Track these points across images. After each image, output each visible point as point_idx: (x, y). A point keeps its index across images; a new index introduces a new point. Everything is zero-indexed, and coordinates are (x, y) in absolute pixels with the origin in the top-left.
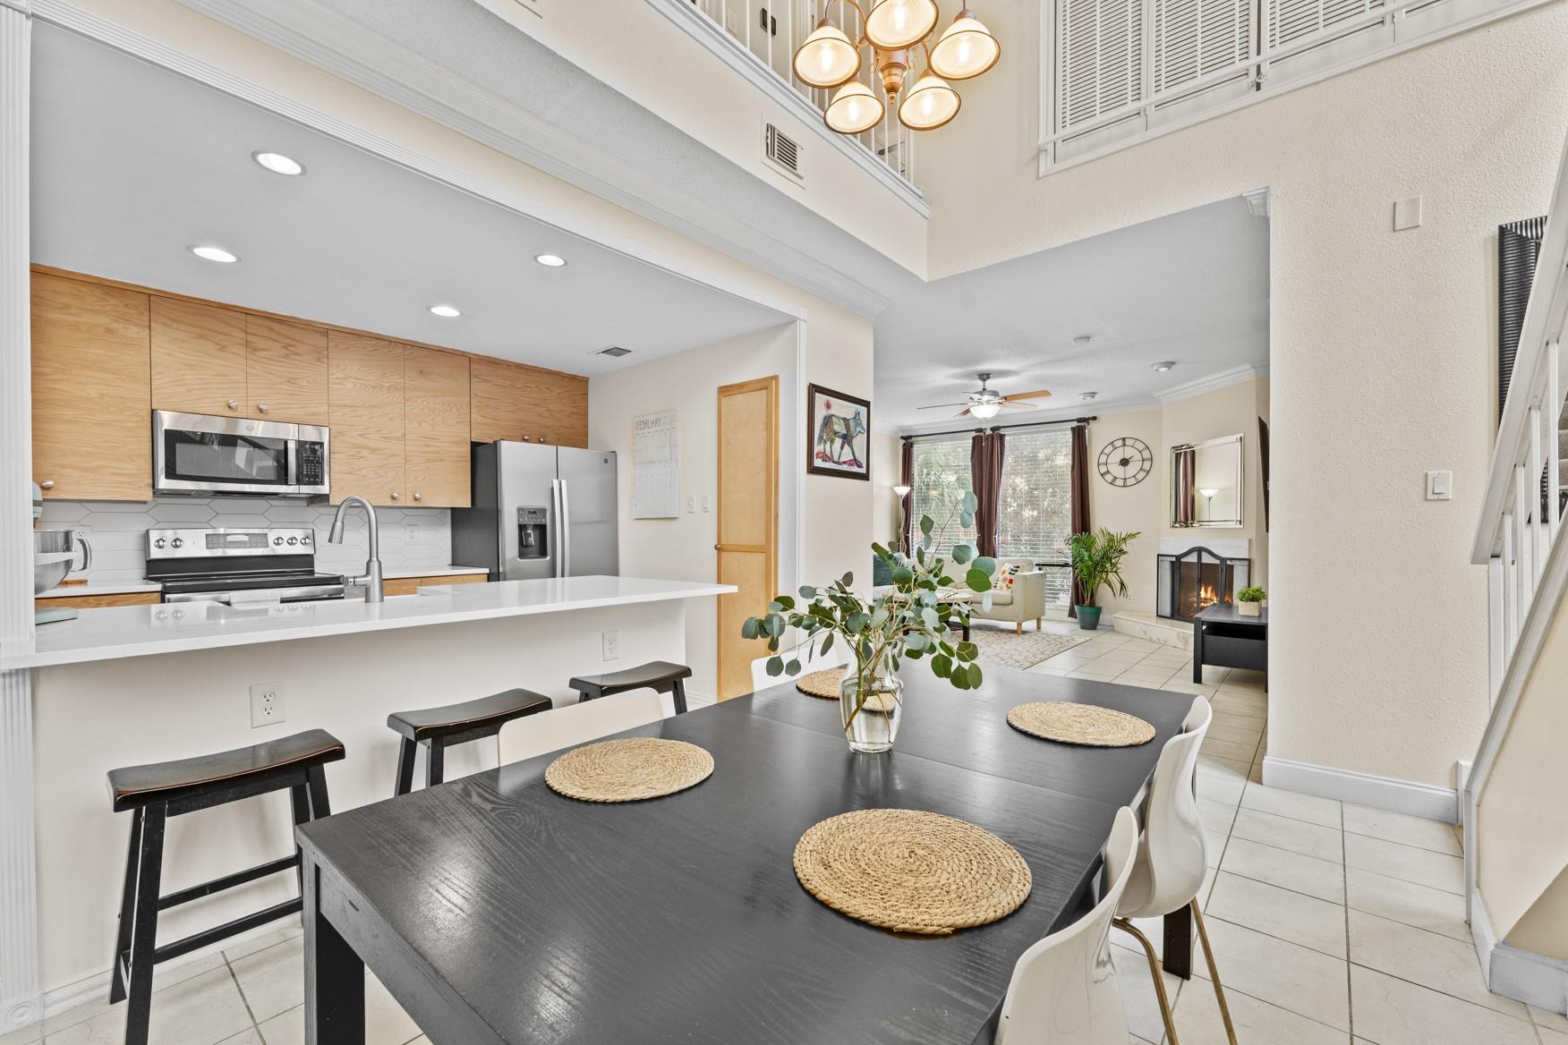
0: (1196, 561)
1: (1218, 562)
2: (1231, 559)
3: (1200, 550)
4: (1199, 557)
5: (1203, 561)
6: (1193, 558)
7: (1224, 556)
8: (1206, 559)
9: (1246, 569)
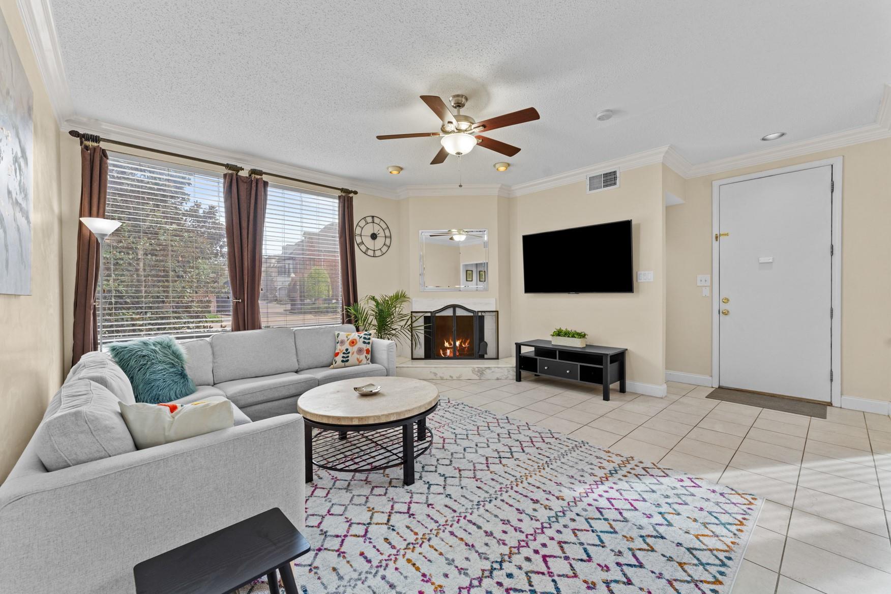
0: (452, 314)
1: (472, 314)
2: (482, 312)
3: (454, 307)
4: (454, 312)
5: (457, 315)
6: (449, 313)
7: (476, 310)
8: (460, 312)
9: (494, 318)
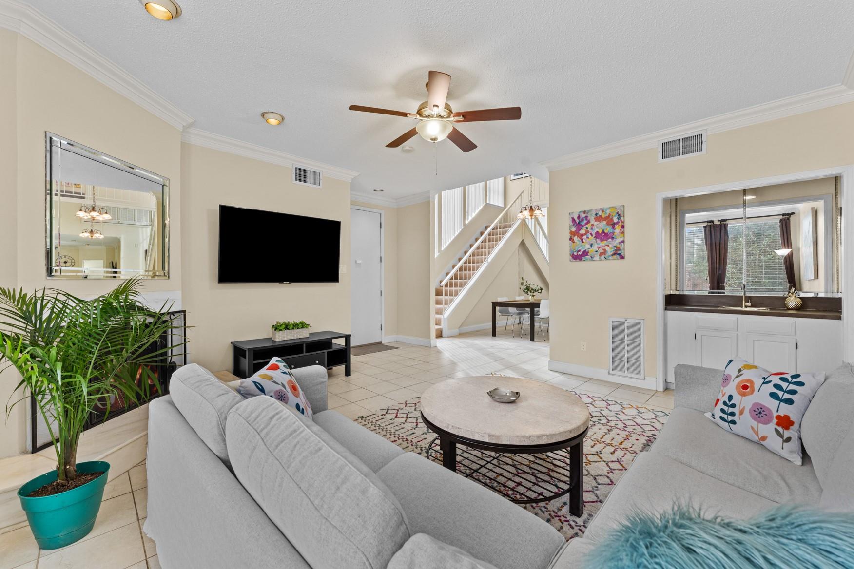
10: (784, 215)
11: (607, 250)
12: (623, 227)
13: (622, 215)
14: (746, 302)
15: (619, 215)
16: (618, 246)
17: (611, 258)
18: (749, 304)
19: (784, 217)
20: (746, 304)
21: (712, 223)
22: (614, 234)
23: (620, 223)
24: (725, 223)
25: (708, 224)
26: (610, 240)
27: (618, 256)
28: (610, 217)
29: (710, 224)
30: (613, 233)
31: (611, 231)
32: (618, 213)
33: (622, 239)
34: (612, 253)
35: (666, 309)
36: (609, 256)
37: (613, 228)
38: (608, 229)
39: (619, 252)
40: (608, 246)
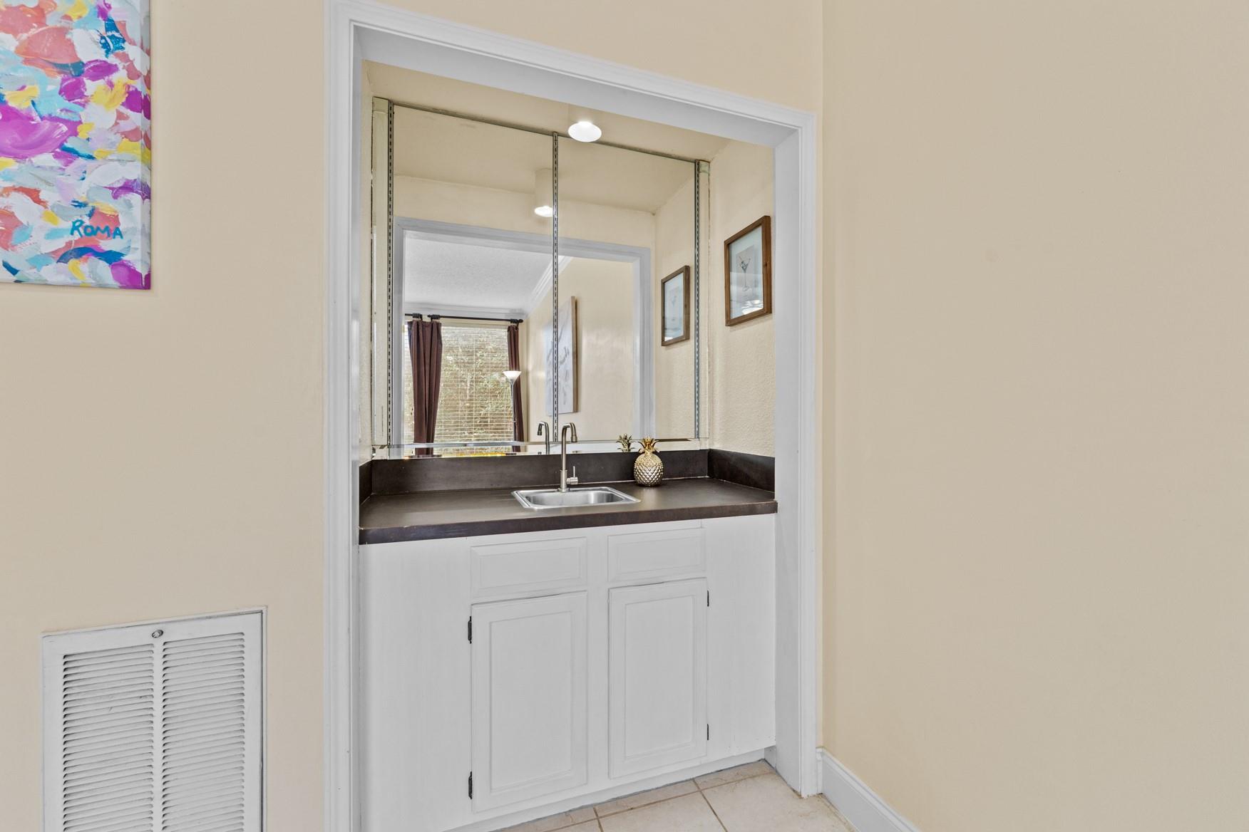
10: (512, 321)
11: (21, 217)
12: (140, 103)
13: (134, 31)
14: (570, 475)
15: (111, 26)
16: (108, 205)
17: (52, 272)
18: (574, 480)
19: (512, 324)
20: (569, 480)
21: (420, 319)
22: (75, 133)
23: (120, 77)
24: (437, 321)
25: (415, 319)
26: (46, 159)
27: (103, 269)
28: (52, 21)
29: (417, 319)
30: (73, 128)
31: (58, 105)
32: (103, 12)
33: (134, 172)
34: (60, 244)
35: (364, 538)
36: (38, 261)
37: (72, 91)
38: (34, 91)
39: (108, 245)
40: (34, 195)
